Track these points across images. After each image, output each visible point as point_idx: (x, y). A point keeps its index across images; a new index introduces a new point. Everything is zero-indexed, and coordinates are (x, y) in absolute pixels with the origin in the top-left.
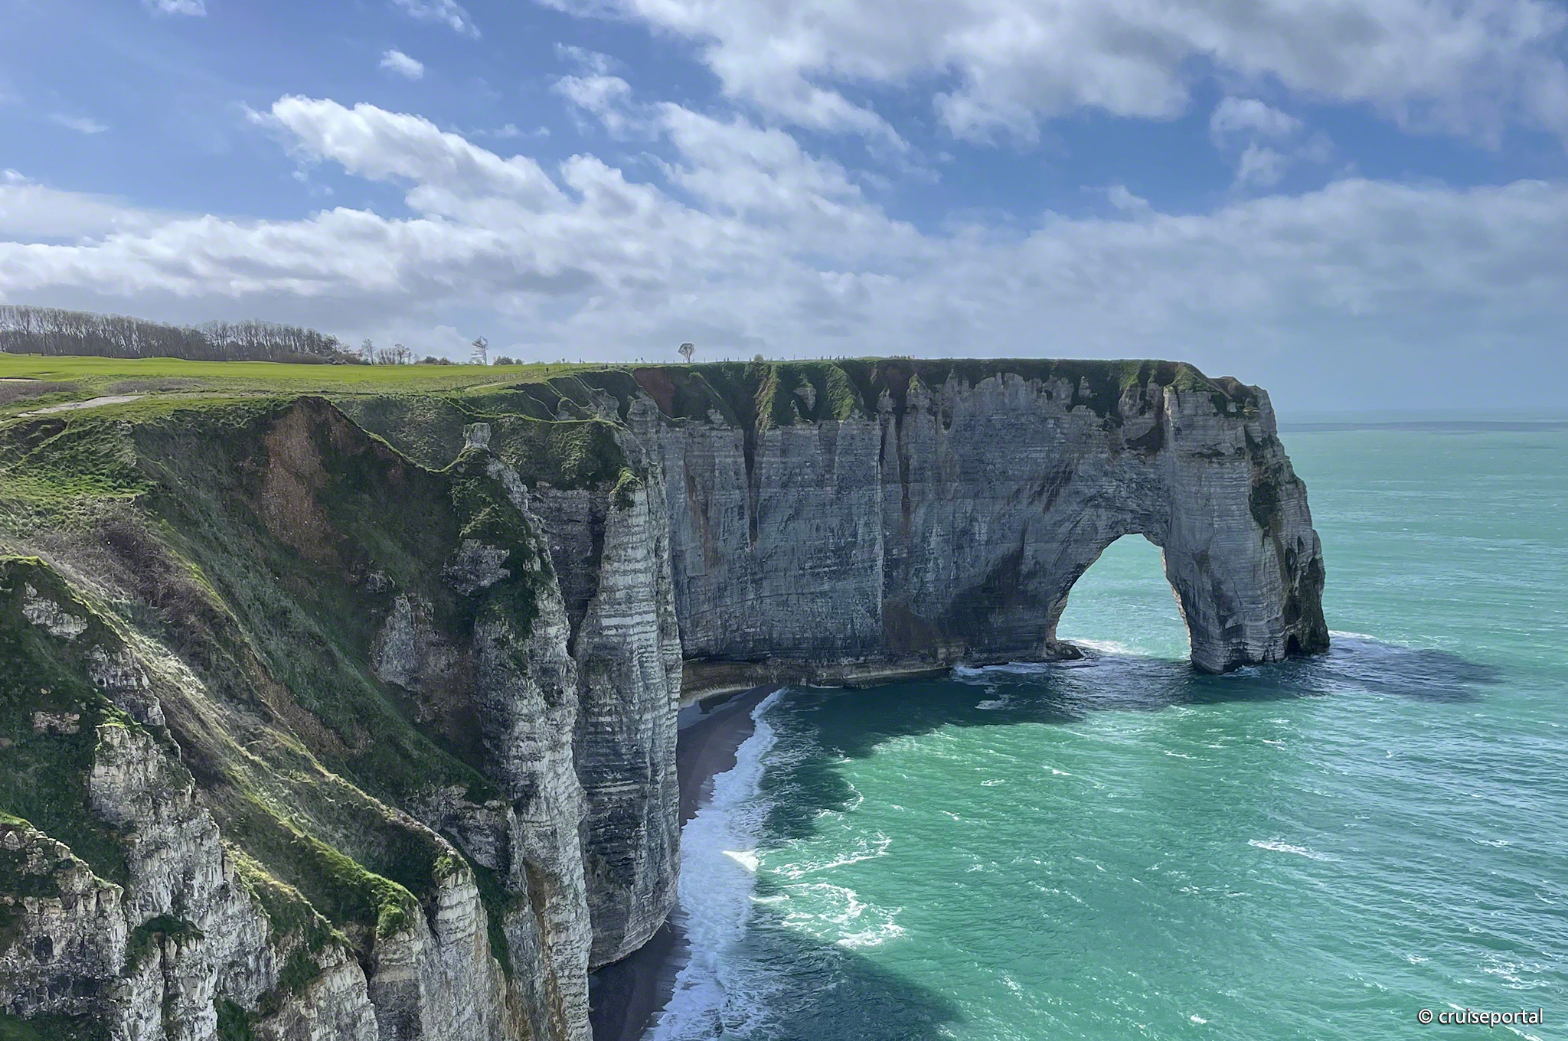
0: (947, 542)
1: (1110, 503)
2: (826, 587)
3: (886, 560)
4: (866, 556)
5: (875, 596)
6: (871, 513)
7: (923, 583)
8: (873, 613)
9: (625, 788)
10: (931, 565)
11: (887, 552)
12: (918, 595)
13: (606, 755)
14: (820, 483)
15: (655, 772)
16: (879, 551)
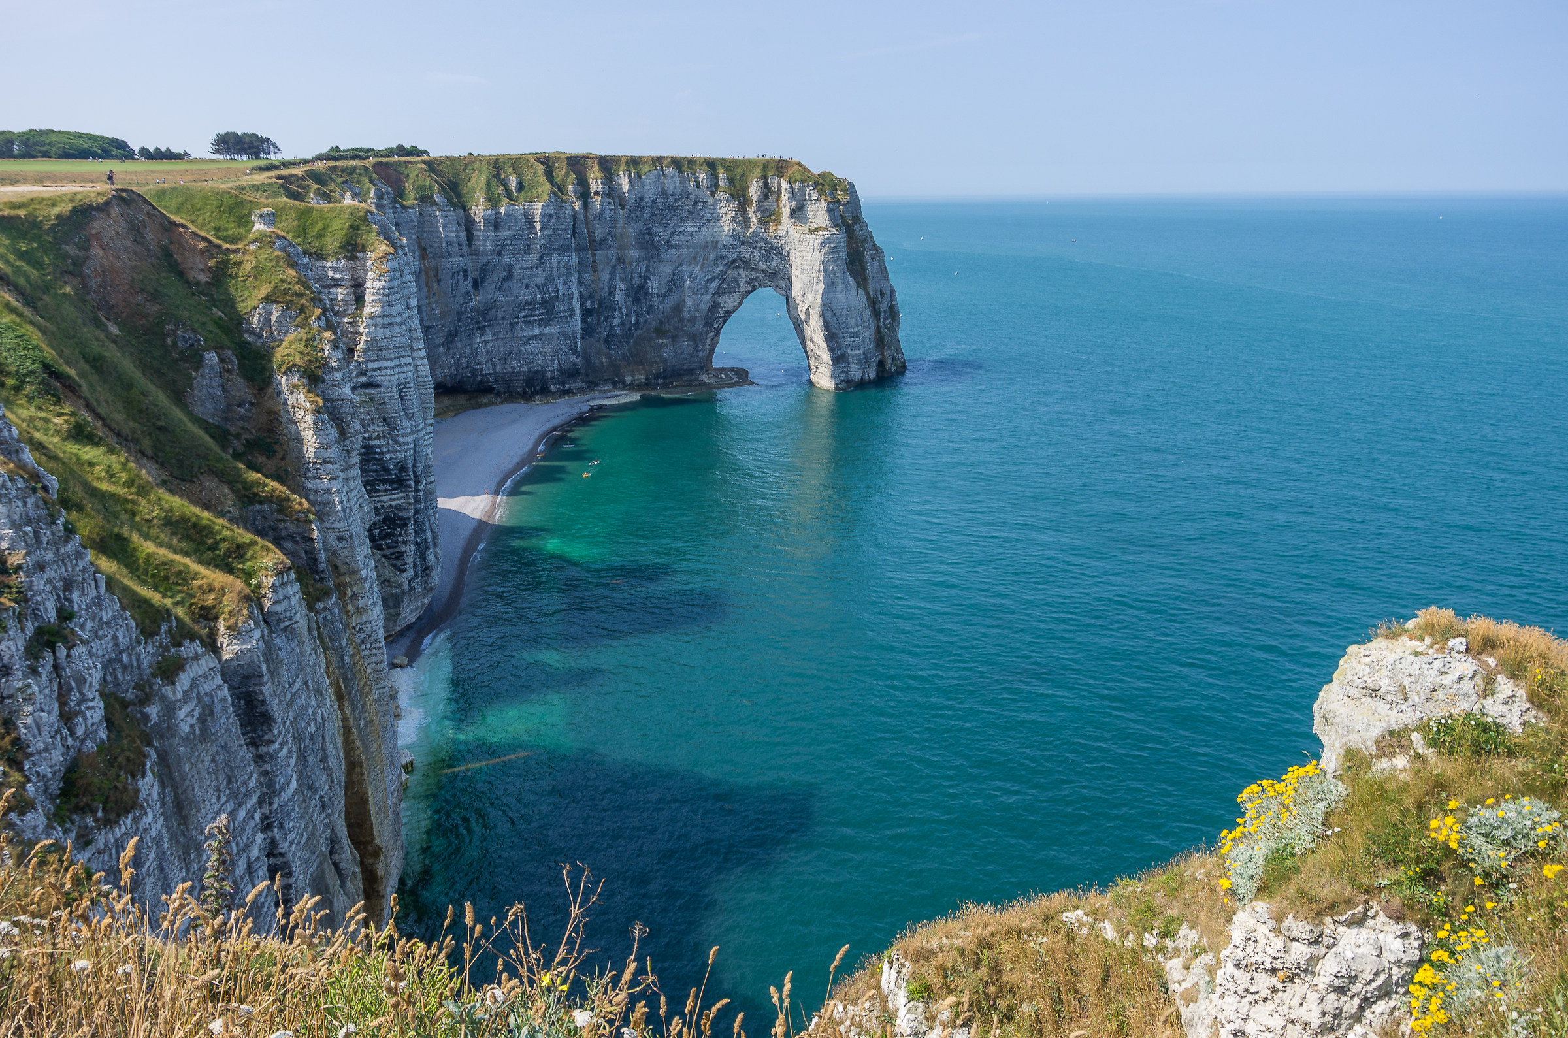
0: (628, 295)
1: (746, 264)
2: (536, 332)
3: (582, 309)
4: (566, 308)
5: (575, 338)
6: (568, 274)
7: (611, 327)
8: (574, 350)
9: (395, 496)
10: (617, 313)
11: (583, 304)
12: (608, 336)
13: (376, 471)
15: (417, 483)
16: (576, 303)
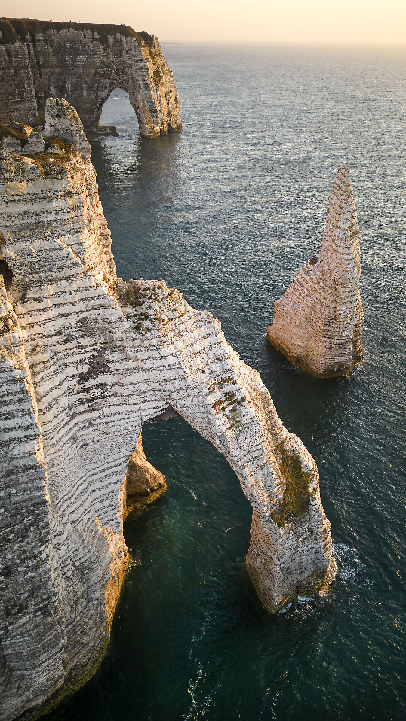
0: (57, 90)
1: (109, 76)
2: (17, 106)
3: (37, 97)
4: (29, 95)
5: (35, 110)
6: (29, 79)
8: (34, 116)
11: (37, 94)
14: (9, 68)
16: (34, 94)
